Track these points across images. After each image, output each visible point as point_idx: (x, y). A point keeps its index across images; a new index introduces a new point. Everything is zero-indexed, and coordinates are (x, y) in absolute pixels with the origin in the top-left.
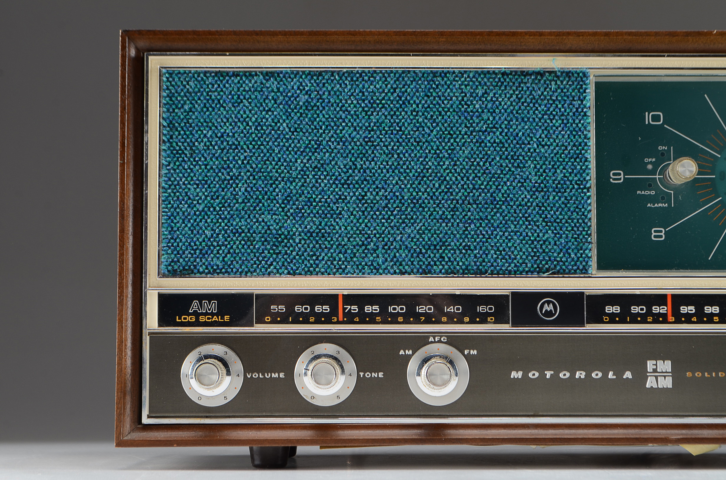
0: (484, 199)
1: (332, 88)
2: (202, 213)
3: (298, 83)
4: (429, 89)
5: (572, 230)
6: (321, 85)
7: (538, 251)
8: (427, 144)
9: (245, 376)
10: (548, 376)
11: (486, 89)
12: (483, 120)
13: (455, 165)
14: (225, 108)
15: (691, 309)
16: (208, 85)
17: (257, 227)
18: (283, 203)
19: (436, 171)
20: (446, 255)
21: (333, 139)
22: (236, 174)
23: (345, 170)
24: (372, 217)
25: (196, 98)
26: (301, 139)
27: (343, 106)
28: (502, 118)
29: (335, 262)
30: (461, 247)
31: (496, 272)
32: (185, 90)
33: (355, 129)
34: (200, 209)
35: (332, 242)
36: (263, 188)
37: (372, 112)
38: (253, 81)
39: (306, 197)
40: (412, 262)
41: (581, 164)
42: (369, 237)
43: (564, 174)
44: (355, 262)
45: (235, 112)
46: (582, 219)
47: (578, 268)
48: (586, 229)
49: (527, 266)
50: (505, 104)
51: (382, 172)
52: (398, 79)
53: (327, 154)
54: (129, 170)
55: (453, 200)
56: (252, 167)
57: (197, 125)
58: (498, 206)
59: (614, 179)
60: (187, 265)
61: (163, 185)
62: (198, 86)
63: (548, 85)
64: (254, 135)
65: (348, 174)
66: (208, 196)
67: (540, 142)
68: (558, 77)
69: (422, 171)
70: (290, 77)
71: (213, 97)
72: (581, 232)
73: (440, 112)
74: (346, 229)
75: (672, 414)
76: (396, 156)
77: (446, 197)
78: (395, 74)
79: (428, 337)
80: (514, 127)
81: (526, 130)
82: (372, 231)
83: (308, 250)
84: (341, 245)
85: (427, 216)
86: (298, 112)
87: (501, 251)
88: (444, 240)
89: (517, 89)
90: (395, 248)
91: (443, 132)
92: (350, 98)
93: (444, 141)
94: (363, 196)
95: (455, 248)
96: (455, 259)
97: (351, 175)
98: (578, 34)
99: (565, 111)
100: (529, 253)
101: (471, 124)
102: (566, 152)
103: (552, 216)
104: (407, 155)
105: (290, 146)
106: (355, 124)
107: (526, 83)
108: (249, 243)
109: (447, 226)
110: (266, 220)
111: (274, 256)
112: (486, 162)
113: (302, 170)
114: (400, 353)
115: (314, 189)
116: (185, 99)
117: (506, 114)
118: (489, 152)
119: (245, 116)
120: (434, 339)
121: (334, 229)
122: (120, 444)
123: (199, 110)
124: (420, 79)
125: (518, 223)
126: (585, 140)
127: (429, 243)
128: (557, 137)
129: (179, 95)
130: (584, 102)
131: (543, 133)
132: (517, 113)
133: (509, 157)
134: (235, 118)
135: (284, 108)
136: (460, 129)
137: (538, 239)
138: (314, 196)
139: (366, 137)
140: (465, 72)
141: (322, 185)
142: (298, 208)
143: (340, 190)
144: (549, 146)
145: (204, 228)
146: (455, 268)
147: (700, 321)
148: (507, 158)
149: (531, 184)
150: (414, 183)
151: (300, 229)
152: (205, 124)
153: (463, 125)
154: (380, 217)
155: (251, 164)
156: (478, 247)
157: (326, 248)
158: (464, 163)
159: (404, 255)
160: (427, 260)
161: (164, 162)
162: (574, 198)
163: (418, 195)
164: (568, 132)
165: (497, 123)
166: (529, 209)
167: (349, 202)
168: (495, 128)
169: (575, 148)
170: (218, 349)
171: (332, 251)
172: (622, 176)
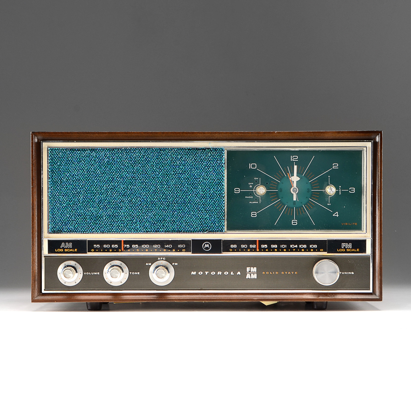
0: (180, 201)
1: (118, 156)
2: (66, 207)
3: (104, 154)
4: (158, 156)
5: (217, 214)
6: (114, 154)
7: (203, 223)
8: (157, 179)
9: (83, 273)
10: (206, 274)
11: (182, 156)
12: (180, 168)
13: (169, 187)
14: (74, 164)
15: (266, 246)
16: (67, 154)
17: (88, 213)
18: (98, 203)
19: (161, 190)
20: (165, 224)
21: (119, 177)
22: (79, 191)
23: (124, 190)
24: (135, 209)
25: (62, 160)
26: (106, 177)
27: (123, 163)
28: (188, 168)
29: (120, 228)
30: (171, 221)
31: (185, 231)
32: (58, 157)
33: (128, 173)
34: (65, 206)
35: (118, 219)
36: (90, 197)
37: (135, 166)
38: (86, 153)
39: (108, 201)
40: (151, 227)
41: (221, 187)
42: (134, 217)
43: (214, 191)
44: (128, 227)
45: (78, 166)
46: (221, 209)
47: (219, 230)
48: (222, 214)
49: (198, 229)
50: (190, 162)
51: (139, 190)
52: (145, 152)
53: (116, 183)
54: (35, 190)
55: (168, 202)
56: (85, 188)
57: (63, 171)
58: (186, 204)
59: (236, 192)
60: (59, 228)
61: (49, 196)
62: (63, 155)
63: (207, 154)
64: (86, 175)
65: (125, 191)
66: (68, 200)
67: (204, 178)
68: (211, 151)
69: (155, 190)
70: (101, 151)
71: (69, 159)
72: (220, 215)
73: (163, 165)
74: (124, 214)
75: (257, 289)
76: (144, 184)
77: (165, 201)
78: (144, 150)
79: (158, 258)
80: (193, 171)
81: (198, 173)
82: (135, 215)
83: (109, 222)
84: (122, 220)
85: (157, 209)
86: (104, 165)
87: (187, 223)
88: (164, 218)
89: (194, 156)
90: (144, 221)
91: (164, 174)
92: (125, 160)
93: (164, 178)
94: (131, 200)
95: (169, 221)
96: (169, 226)
97: (126, 192)
98: (219, 133)
99: (214, 165)
100: (199, 223)
101: (176, 170)
102: (214, 182)
103: (209, 208)
104: (149, 183)
105: (101, 180)
106: (128, 171)
107: (198, 153)
108: (84, 220)
109: (165, 212)
110: (91, 210)
111: (95, 225)
112: (181, 186)
113: (106, 190)
114: (146, 264)
115: (111, 197)
116: (58, 160)
117: (190, 166)
118: (183, 182)
119: (82, 167)
120: (160, 259)
121: (119, 214)
122: (33, 301)
123: (64, 164)
124: (154, 152)
125: (195, 211)
126: (222, 177)
127: (158, 219)
128: (211, 176)
129: (55, 159)
130: (222, 161)
131: (205, 174)
132: (194, 166)
133: (191, 184)
134: (79, 168)
135: (99, 164)
136: (171, 172)
137: (203, 218)
138: (111, 200)
139: (132, 176)
140: (173, 149)
141: (114, 196)
142: (104, 205)
143: (122, 198)
144: (207, 179)
145: (66, 213)
146: (169, 230)
147: (269, 251)
148: (190, 184)
149: (200, 195)
150: (152, 195)
151: (105, 214)
152: (66, 171)
153: (172, 171)
154: (138, 209)
155: (85, 187)
156: (178, 221)
157: (116, 221)
158: (173, 186)
159: (148, 224)
160: (157, 226)
161: (49, 186)
162: (217, 201)
163: (153, 200)
164: (215, 174)
165: (186, 170)
166: (199, 205)
167: (125, 203)
168: (185, 172)
169: (218, 180)
170: (72, 263)
171: (118, 223)
172: (239, 190)
